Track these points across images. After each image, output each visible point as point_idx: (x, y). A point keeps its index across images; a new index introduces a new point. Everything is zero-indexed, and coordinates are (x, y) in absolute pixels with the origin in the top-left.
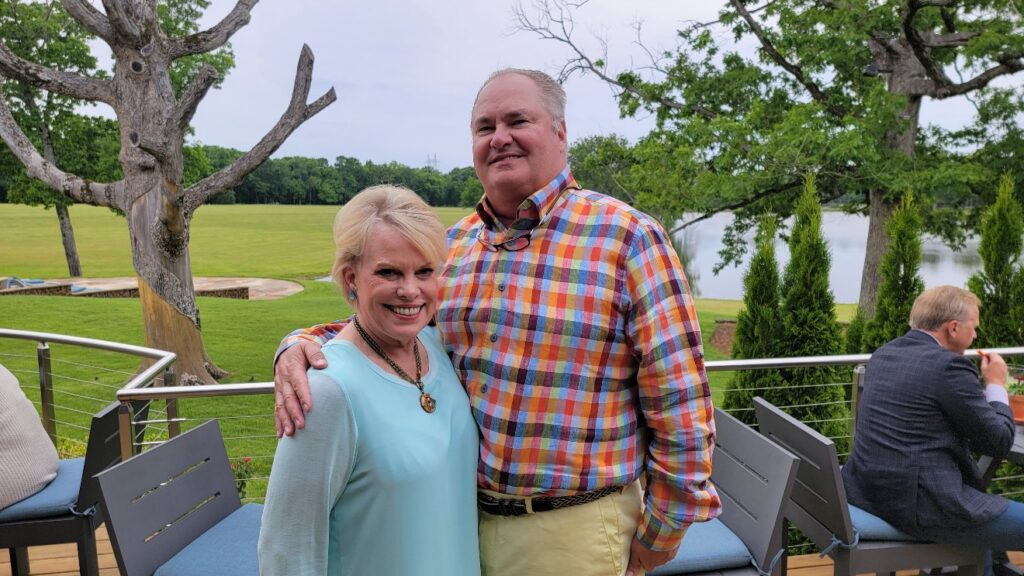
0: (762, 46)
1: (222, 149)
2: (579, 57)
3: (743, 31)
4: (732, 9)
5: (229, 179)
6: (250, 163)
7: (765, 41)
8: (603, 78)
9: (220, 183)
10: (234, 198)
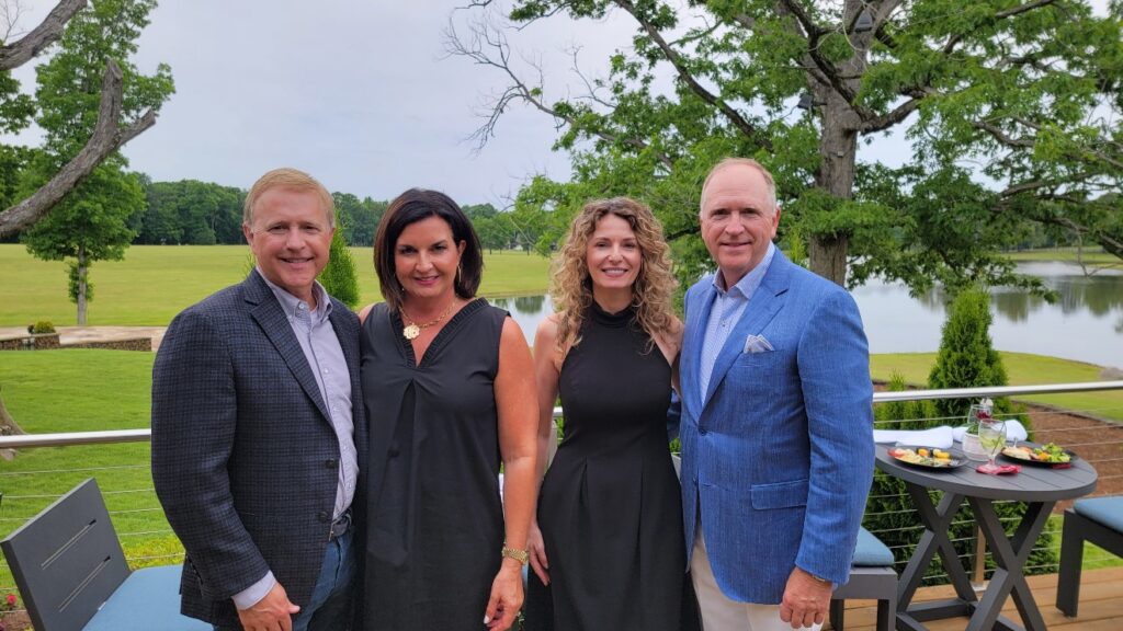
0: (679, 74)
1: (202, 183)
2: (516, 85)
3: (657, 57)
4: (645, 34)
5: (27, 214)
6: (50, 195)
7: (681, 69)
8: (540, 107)
9: (15, 219)
10: (214, 238)
